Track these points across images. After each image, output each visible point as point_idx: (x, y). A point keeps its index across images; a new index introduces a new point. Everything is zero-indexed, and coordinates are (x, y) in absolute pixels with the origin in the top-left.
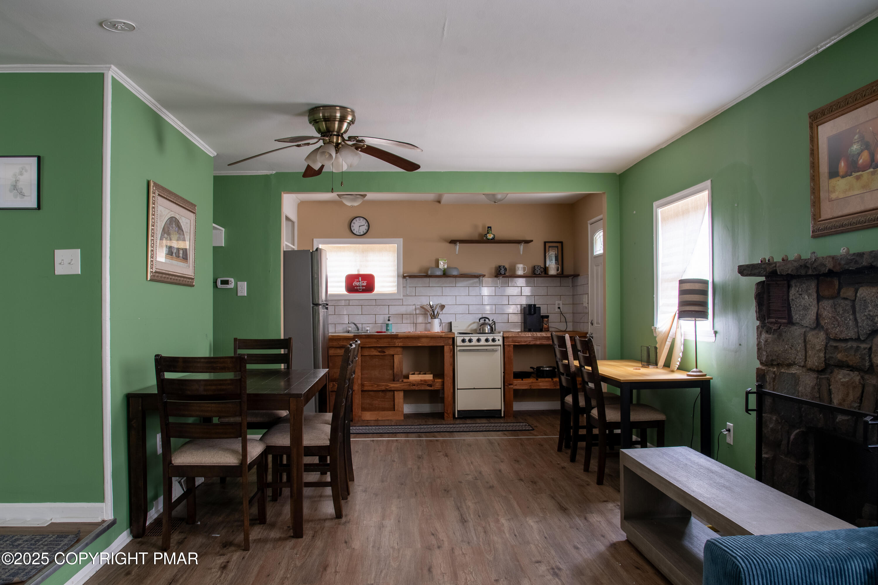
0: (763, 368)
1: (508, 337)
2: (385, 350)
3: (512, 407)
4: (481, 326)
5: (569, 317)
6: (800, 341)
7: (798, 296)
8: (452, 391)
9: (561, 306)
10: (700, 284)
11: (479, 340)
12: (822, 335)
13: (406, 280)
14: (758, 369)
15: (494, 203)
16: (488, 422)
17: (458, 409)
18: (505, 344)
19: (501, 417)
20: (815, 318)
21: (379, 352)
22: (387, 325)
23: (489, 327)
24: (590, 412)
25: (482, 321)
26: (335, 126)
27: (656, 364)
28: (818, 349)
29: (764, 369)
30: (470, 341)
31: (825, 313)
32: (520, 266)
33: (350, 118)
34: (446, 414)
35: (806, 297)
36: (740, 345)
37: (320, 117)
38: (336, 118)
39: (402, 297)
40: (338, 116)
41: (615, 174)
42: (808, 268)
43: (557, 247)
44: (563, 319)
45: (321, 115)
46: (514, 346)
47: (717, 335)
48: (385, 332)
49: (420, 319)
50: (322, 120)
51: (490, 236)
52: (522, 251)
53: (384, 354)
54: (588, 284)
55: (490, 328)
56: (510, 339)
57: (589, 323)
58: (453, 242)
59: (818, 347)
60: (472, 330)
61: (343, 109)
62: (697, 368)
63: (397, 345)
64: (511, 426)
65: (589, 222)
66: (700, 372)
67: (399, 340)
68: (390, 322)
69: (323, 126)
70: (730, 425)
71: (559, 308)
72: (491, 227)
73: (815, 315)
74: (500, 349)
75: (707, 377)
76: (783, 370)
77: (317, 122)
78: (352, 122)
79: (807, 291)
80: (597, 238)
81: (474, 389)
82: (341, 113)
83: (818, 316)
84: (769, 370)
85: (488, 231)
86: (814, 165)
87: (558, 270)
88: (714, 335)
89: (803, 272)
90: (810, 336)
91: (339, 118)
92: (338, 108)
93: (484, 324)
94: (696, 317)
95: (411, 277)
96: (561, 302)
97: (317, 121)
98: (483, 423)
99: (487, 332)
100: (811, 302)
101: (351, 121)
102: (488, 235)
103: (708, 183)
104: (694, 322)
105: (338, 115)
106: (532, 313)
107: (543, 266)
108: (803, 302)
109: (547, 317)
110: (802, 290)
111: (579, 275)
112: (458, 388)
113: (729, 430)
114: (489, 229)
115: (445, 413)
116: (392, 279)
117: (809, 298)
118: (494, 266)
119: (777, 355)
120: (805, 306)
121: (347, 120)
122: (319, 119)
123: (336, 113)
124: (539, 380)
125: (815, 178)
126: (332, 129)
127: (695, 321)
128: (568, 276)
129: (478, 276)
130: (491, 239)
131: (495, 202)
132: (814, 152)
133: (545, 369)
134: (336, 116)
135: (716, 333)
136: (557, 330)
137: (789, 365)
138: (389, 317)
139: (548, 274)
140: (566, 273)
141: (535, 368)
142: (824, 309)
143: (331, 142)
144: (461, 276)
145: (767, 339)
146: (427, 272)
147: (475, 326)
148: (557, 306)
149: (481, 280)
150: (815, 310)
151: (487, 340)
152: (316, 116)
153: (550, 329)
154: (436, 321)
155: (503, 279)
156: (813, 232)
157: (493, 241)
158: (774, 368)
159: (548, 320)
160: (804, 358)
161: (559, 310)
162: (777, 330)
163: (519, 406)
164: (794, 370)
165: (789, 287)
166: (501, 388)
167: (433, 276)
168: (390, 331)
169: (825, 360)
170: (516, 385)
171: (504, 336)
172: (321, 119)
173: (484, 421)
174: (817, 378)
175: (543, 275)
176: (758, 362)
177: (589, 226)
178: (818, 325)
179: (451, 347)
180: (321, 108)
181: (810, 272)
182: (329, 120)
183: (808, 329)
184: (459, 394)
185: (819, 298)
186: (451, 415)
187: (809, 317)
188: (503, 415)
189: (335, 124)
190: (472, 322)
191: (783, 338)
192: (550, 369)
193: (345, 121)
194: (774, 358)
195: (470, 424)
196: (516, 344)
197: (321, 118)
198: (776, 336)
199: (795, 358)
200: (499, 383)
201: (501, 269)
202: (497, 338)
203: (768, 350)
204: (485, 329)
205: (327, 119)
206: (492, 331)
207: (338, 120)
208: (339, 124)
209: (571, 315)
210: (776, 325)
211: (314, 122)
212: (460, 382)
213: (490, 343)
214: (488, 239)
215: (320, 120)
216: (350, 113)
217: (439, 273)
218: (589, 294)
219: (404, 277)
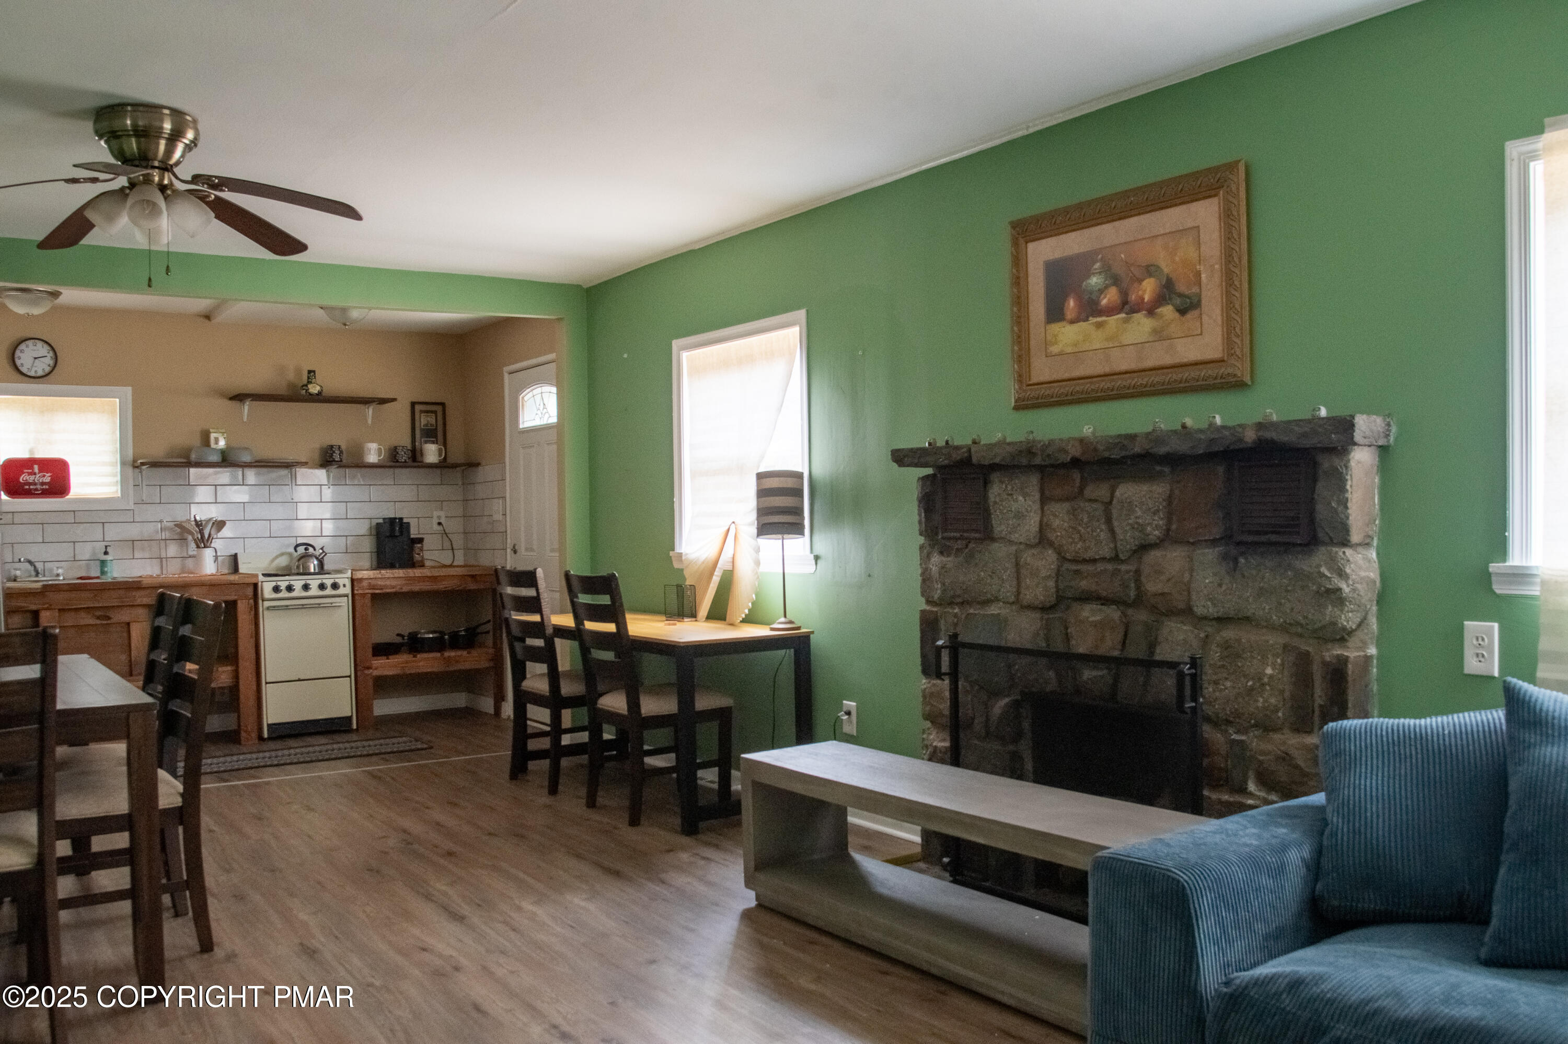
0: (935, 609)
1: (361, 580)
2: (110, 614)
3: (370, 709)
4: (299, 560)
5: (458, 541)
6: (1007, 565)
7: (1006, 496)
8: (254, 687)
9: (443, 521)
10: (789, 479)
11: (306, 587)
12: (1051, 555)
13: (141, 472)
14: (922, 612)
15: (343, 327)
16: (331, 741)
17: (269, 722)
18: (356, 592)
19: (349, 731)
20: (1037, 529)
21: (98, 618)
22: (103, 563)
23: (316, 562)
24: (596, 703)
25: (301, 550)
26: (157, 148)
27: (693, 615)
28: (1044, 575)
29: (936, 612)
30: (290, 588)
31: (1056, 523)
32: (373, 446)
33: (190, 135)
34: (243, 734)
35: (1021, 498)
36: (869, 576)
37: (126, 125)
38: (162, 133)
39: (132, 506)
40: (167, 129)
41: (578, 287)
42: (1034, 454)
43: (435, 412)
44: (447, 544)
45: (129, 122)
46: (374, 596)
47: (819, 562)
48: (98, 578)
49: (173, 550)
50: (131, 133)
51: (314, 389)
52: (370, 417)
53: (109, 622)
54: (504, 480)
55: (318, 565)
56: (365, 584)
57: (509, 550)
58: (239, 397)
59: (1044, 573)
60: (278, 569)
61: (177, 114)
62: (785, 616)
63: (139, 602)
64: (374, 746)
65: (506, 369)
66: (791, 622)
67: (142, 593)
68: (108, 558)
69: (133, 145)
70: (850, 704)
71: (440, 524)
72: (314, 372)
73: (1037, 524)
74: (345, 603)
75: (803, 630)
76: (972, 611)
77: (118, 137)
78: (194, 142)
79: (1022, 489)
80: (526, 398)
81: (299, 680)
82: (173, 123)
83: (1043, 527)
84: (945, 612)
85: (308, 378)
86: (1020, 301)
87: (440, 455)
88: (814, 562)
89: (1024, 461)
90: (1027, 557)
91: (169, 132)
92: (167, 112)
93: (305, 557)
94: (783, 533)
95: (155, 465)
96: (442, 514)
97: (120, 133)
98: (320, 744)
99: (312, 570)
100: (1030, 506)
101: (192, 142)
102: (310, 386)
103: (802, 314)
104: (781, 541)
105: (167, 126)
106: (397, 534)
107: (409, 447)
108: (1014, 506)
109: (420, 541)
110: (1013, 488)
111: (478, 465)
112: (268, 681)
113: (848, 713)
114: (312, 374)
115: (242, 732)
116: (108, 469)
117: (1025, 500)
118: (317, 446)
119: (964, 588)
120: (1019, 512)
121: (184, 137)
122: (122, 131)
123: (162, 121)
124: (418, 656)
125: (1020, 318)
126: (150, 155)
127: (783, 539)
128: (454, 466)
129: (288, 465)
130: (317, 394)
131: (345, 325)
132: (1019, 281)
133: (427, 636)
134: (162, 128)
135: (817, 558)
136: (437, 564)
137: (987, 602)
138: (106, 547)
139: (422, 462)
140: (450, 460)
141: (406, 634)
142: (1055, 516)
143: (148, 180)
144: (257, 464)
145: (946, 564)
146: (187, 457)
147: (283, 561)
148: (435, 521)
149: (294, 473)
150: (1038, 519)
151: (322, 587)
152: (117, 124)
153: (427, 563)
154: (208, 554)
155: (338, 470)
156: (1016, 402)
157: (320, 398)
158: (955, 609)
159: (422, 547)
160: (1015, 590)
161: (440, 528)
162: (961, 549)
163: (383, 707)
164: (993, 610)
165: (986, 483)
166: (350, 677)
167: (202, 463)
168: (109, 575)
169: (1057, 591)
170: (376, 669)
171: (354, 577)
172: (128, 131)
173: (322, 740)
174: (1042, 619)
175: (410, 463)
176: (923, 600)
177: (506, 376)
178: (1043, 540)
179: (252, 601)
180: (129, 108)
181: (1038, 461)
182: (146, 134)
183: (1022, 547)
184: (270, 694)
185: (1044, 500)
186: (254, 735)
187: (1027, 527)
188: (355, 727)
189: (158, 144)
190: (279, 553)
191: (977, 561)
192: (435, 635)
193: (181, 139)
194: (959, 592)
195: (295, 749)
196: (377, 591)
197: (130, 128)
198: (961, 559)
199: (999, 591)
200: (345, 665)
201: (334, 452)
202: (340, 582)
203: (947, 581)
204: (309, 566)
205: (141, 133)
206: (321, 570)
207: (166, 136)
208: (167, 145)
209: (462, 536)
210: (959, 542)
211: (112, 136)
212: (270, 671)
213: (329, 591)
214: (310, 394)
215: (126, 133)
216: (191, 125)
217: (215, 458)
218: (508, 500)
219: (135, 466)
